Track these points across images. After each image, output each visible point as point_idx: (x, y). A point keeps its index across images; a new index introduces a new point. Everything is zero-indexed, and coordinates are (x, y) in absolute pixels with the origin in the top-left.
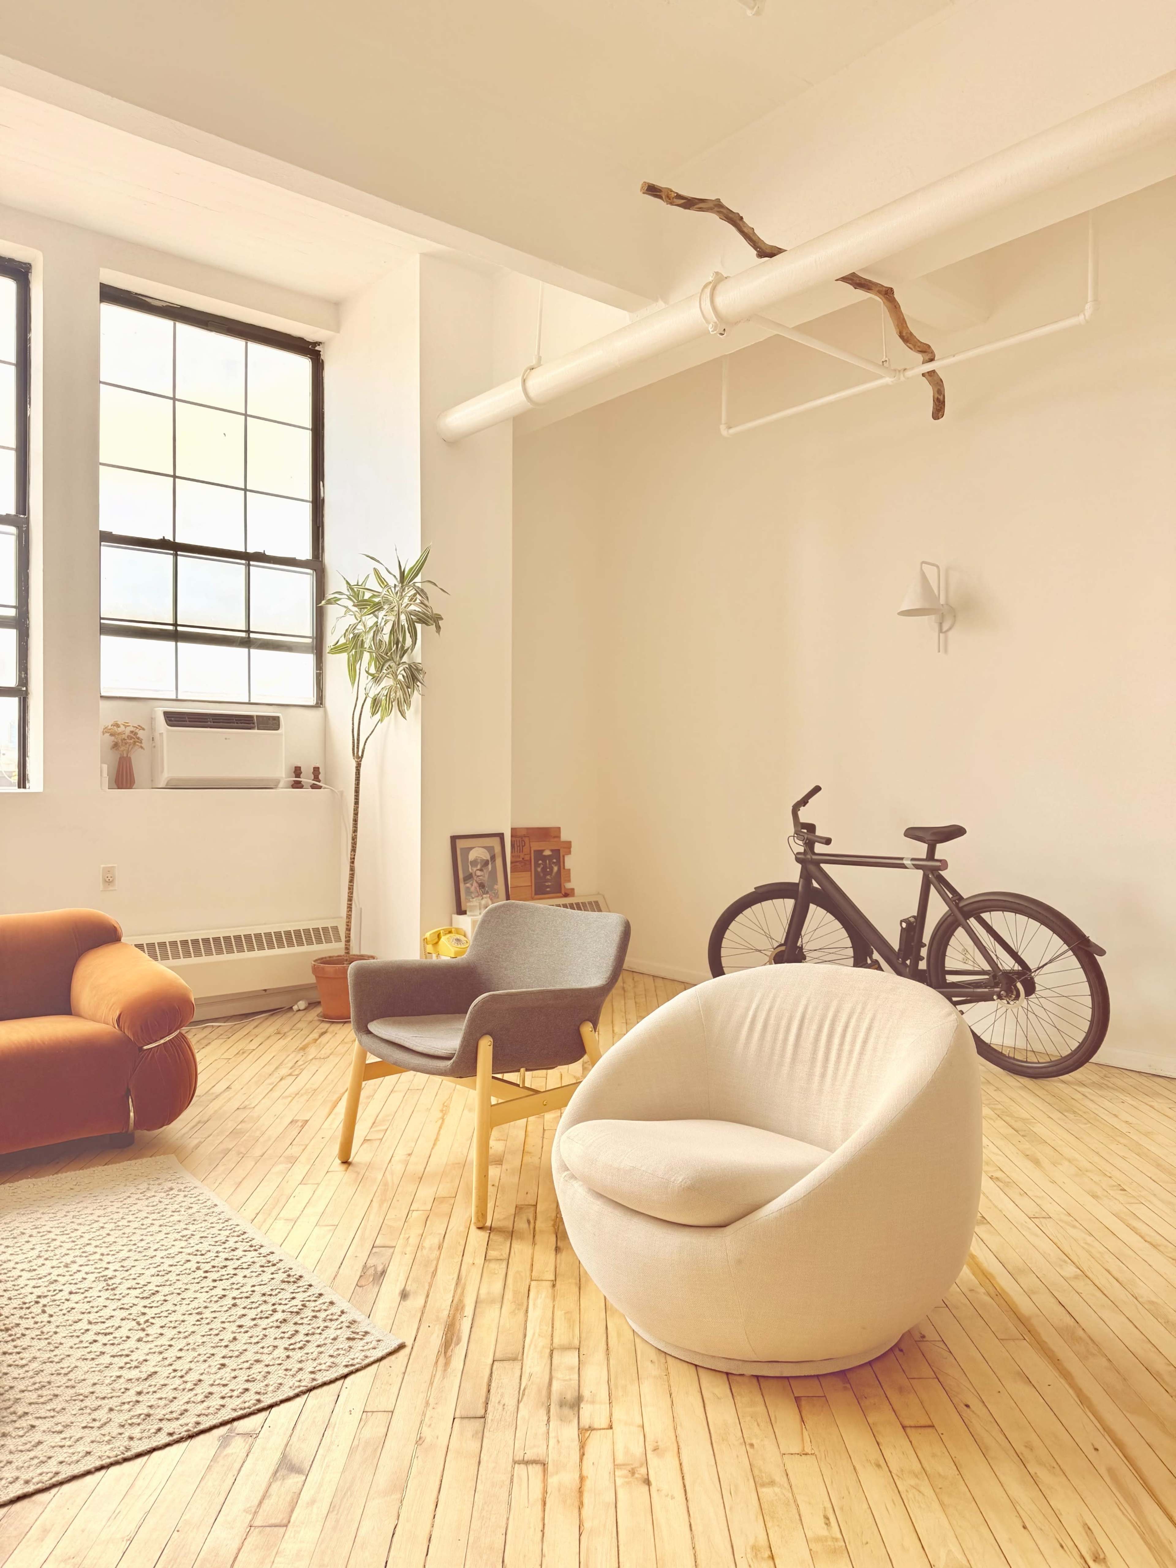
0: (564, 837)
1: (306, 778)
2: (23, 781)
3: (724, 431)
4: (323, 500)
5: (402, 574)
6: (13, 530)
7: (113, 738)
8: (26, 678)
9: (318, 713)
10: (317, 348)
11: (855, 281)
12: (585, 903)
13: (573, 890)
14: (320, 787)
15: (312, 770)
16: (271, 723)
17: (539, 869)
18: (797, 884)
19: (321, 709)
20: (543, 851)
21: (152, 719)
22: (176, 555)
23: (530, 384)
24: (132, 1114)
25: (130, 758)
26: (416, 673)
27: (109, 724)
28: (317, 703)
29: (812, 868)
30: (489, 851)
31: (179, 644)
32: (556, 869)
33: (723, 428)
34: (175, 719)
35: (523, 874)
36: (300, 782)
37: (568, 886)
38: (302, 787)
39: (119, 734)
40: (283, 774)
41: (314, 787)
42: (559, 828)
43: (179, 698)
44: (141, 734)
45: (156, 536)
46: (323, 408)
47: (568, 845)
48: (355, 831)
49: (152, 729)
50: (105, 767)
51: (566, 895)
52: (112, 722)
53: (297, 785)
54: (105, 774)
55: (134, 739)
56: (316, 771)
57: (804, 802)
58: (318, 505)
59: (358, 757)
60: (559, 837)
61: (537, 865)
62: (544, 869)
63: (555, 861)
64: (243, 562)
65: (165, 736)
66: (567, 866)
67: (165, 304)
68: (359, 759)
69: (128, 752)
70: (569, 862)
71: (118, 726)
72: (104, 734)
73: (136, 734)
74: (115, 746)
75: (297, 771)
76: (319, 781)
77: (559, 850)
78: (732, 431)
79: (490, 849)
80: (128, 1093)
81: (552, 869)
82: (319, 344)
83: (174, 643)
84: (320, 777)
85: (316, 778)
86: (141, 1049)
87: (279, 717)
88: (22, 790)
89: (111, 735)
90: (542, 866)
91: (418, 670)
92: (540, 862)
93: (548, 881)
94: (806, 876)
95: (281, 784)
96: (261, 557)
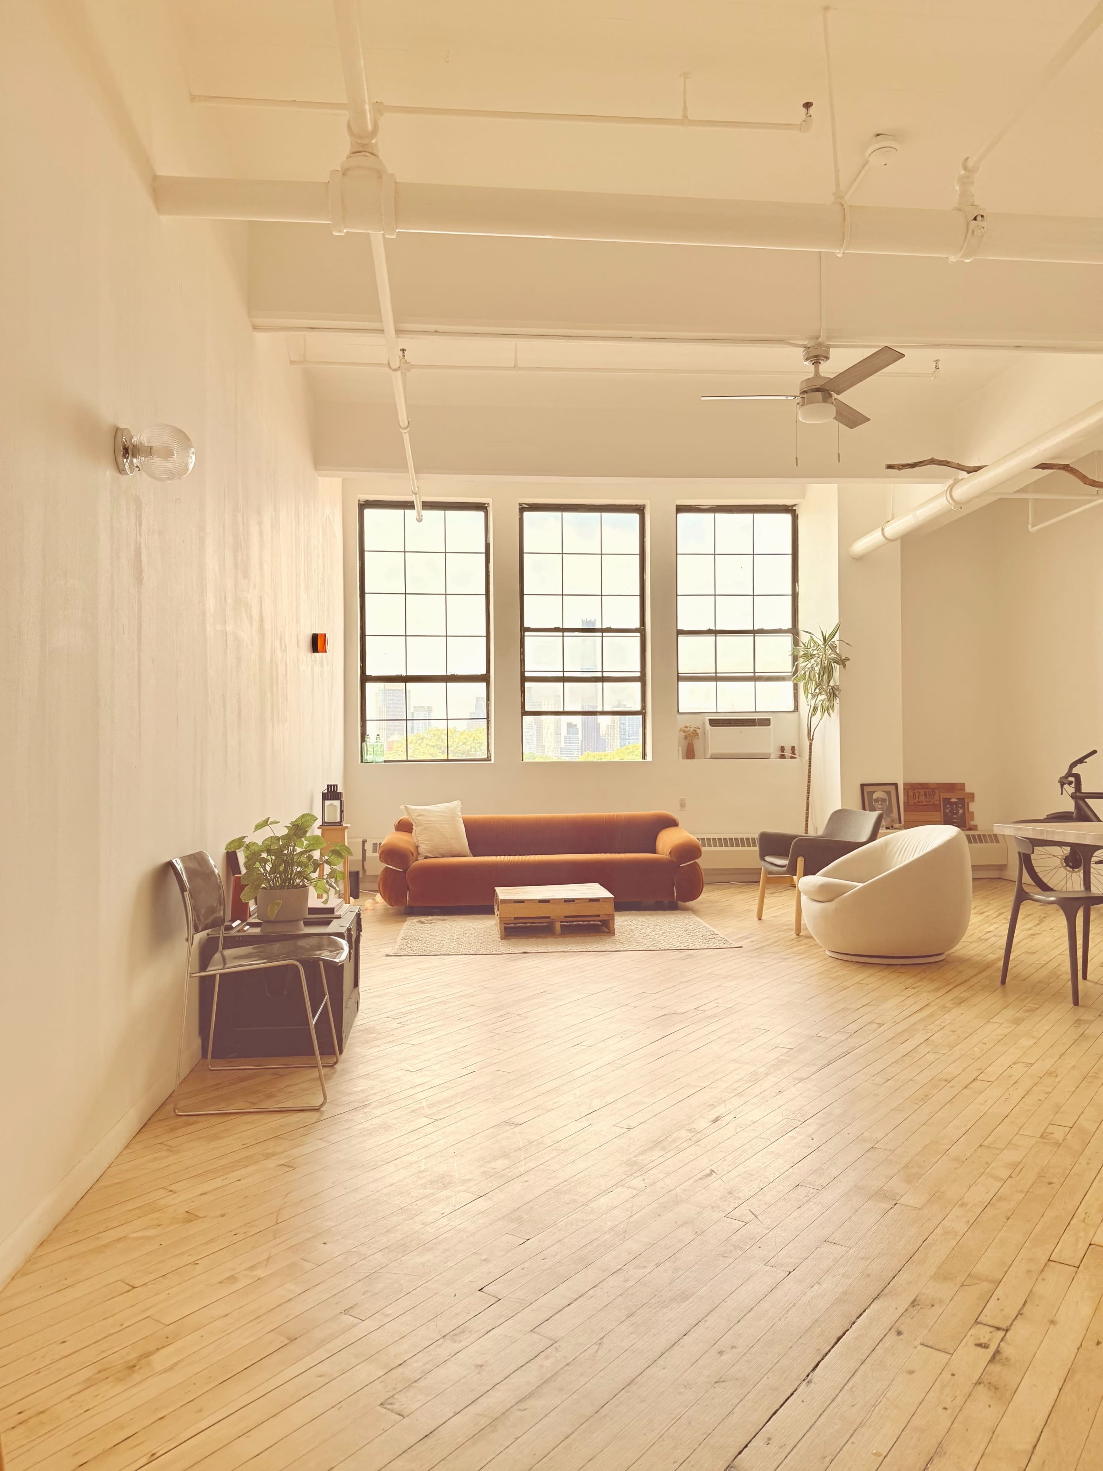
0: (968, 790)
1: (787, 753)
2: (644, 756)
3: (1031, 529)
4: (798, 593)
5: (824, 639)
6: (638, 634)
7: (684, 734)
8: (645, 706)
9: (795, 714)
10: (794, 508)
11: (1043, 466)
12: (985, 835)
13: (976, 826)
14: (796, 758)
15: (791, 748)
16: (766, 722)
17: (947, 811)
18: (1073, 813)
19: (797, 713)
20: (950, 799)
21: (704, 723)
22: (716, 636)
23: (885, 530)
24: (675, 894)
25: (693, 744)
26: (835, 691)
27: (682, 726)
28: (795, 709)
29: (1081, 803)
30: (887, 794)
31: (718, 683)
32: (961, 811)
33: (1030, 526)
34: (714, 723)
35: (935, 813)
36: (784, 755)
37: (973, 823)
38: (785, 758)
39: (687, 731)
40: (774, 752)
41: (792, 758)
42: (964, 784)
43: (718, 711)
44: (698, 731)
45: (706, 628)
46: (798, 541)
47: (972, 796)
48: (809, 782)
49: (704, 729)
50: (680, 748)
51: (970, 829)
52: (684, 726)
53: (782, 757)
54: (680, 752)
55: (695, 733)
56: (793, 748)
57: (1081, 761)
58: (795, 596)
59: (810, 740)
60: (964, 789)
61: (945, 808)
62: (951, 811)
63: (960, 805)
64: (752, 635)
65: (709, 731)
66: (971, 809)
67: (709, 507)
68: (811, 740)
69: (692, 741)
70: (972, 807)
71: (687, 727)
72: (680, 731)
73: (696, 731)
74: (686, 737)
75: (782, 749)
76: (795, 754)
77: (964, 799)
78: (1035, 528)
79: (888, 793)
80: (674, 885)
81: (958, 811)
82: (795, 505)
83: (715, 683)
84: (796, 752)
85: (793, 752)
86: (679, 866)
87: (770, 719)
88: (644, 760)
89: (684, 732)
90: (950, 809)
91: (837, 690)
92: (948, 806)
93: (955, 818)
94: (1077, 806)
95: (772, 756)
96: (761, 631)
